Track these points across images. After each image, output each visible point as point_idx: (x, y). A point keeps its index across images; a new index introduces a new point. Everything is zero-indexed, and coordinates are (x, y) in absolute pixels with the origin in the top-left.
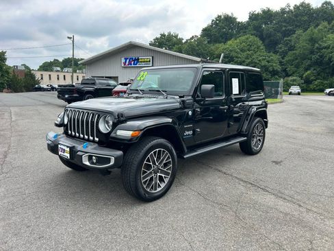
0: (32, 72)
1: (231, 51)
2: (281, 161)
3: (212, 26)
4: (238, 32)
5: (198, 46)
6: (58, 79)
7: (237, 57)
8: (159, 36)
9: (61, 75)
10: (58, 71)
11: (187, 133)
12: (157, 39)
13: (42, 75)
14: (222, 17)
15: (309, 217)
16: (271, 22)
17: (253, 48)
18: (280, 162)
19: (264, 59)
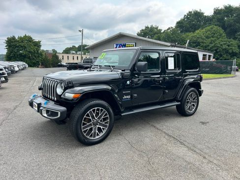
0: (57, 54)
1: (198, 38)
2: (208, 122)
3: (184, 20)
4: (205, 24)
5: (172, 34)
6: (73, 59)
7: (203, 43)
8: (144, 28)
9: (75, 56)
10: (73, 54)
11: (125, 97)
12: (143, 30)
13: (63, 56)
14: (193, 13)
15: (207, 167)
16: (232, 15)
17: (216, 35)
18: (206, 123)
19: (224, 44)
